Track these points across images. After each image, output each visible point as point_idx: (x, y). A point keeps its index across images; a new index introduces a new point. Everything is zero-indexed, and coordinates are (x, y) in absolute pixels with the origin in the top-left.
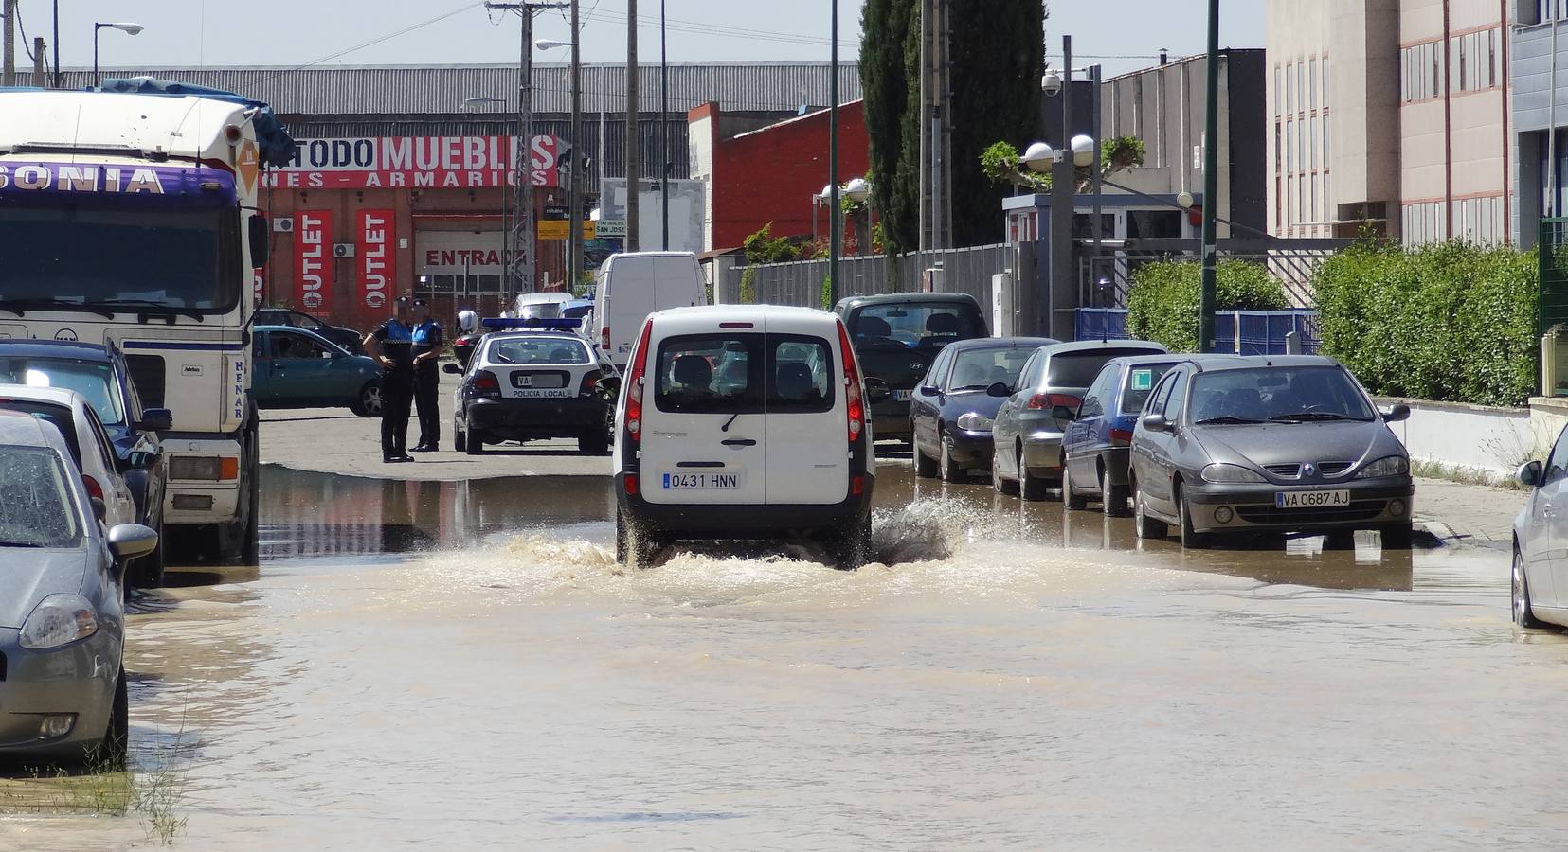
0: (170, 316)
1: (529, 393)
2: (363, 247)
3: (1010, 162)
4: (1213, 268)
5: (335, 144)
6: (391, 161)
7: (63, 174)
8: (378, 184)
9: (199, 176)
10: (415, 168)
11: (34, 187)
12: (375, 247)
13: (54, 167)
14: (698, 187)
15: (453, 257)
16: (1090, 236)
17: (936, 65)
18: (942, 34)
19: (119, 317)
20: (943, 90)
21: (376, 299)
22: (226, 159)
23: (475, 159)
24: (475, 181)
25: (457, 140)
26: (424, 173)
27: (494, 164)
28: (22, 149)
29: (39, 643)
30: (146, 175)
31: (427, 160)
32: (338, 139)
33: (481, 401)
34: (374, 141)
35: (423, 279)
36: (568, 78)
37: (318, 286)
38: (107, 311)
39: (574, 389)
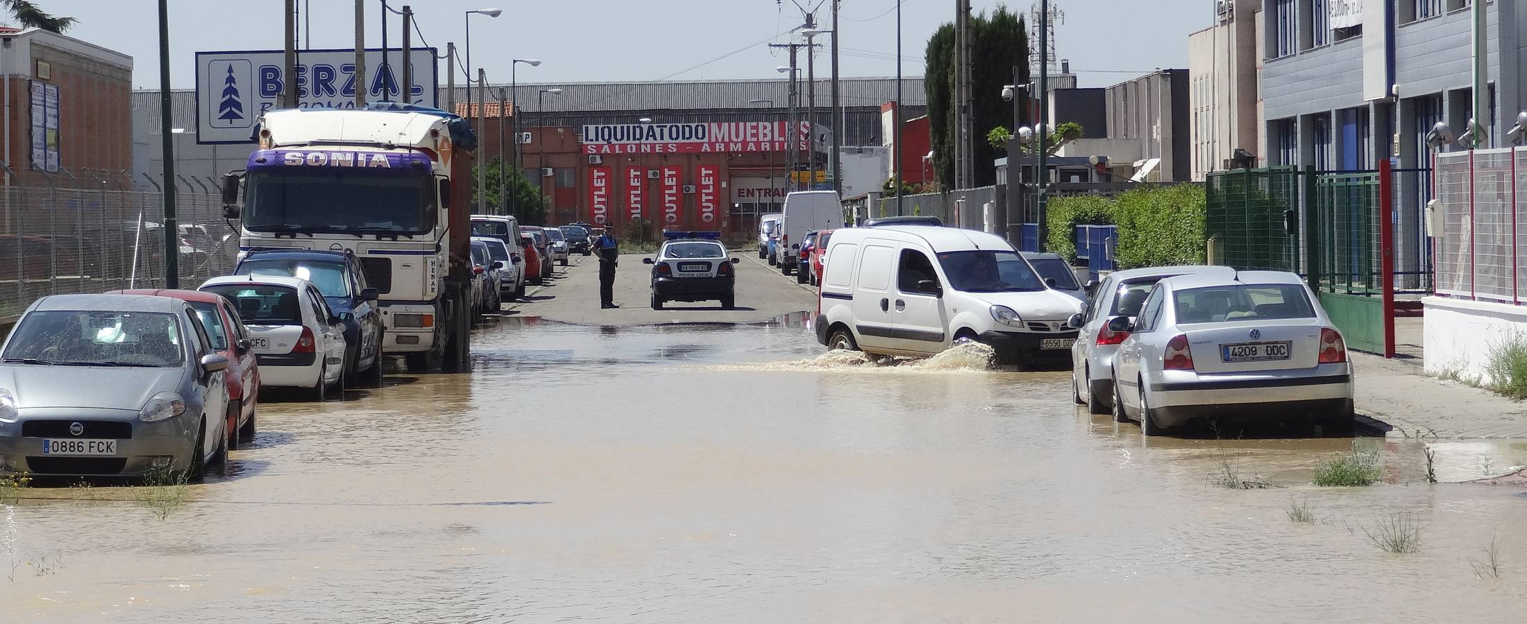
0: (394, 236)
1: (688, 275)
2: (700, 187)
3: (1004, 138)
4: (1045, 202)
5: (683, 126)
6: (716, 137)
7: (334, 157)
8: (709, 150)
9: (411, 157)
10: (731, 141)
11: (317, 164)
12: (707, 187)
13: (329, 153)
14: (885, 151)
15: (753, 192)
16: (1031, 182)
17: (964, 82)
18: (967, 65)
19: (365, 237)
20: (967, 96)
21: (708, 217)
22: (432, 147)
23: (765, 135)
24: (766, 148)
25: (755, 124)
26: (736, 143)
27: (776, 138)
28: (314, 143)
29: (153, 418)
30: (380, 157)
31: (737, 136)
32: (685, 124)
33: (661, 279)
34: (706, 125)
35: (737, 205)
36: (829, 86)
37: (674, 210)
38: (359, 233)
39: (714, 272)
